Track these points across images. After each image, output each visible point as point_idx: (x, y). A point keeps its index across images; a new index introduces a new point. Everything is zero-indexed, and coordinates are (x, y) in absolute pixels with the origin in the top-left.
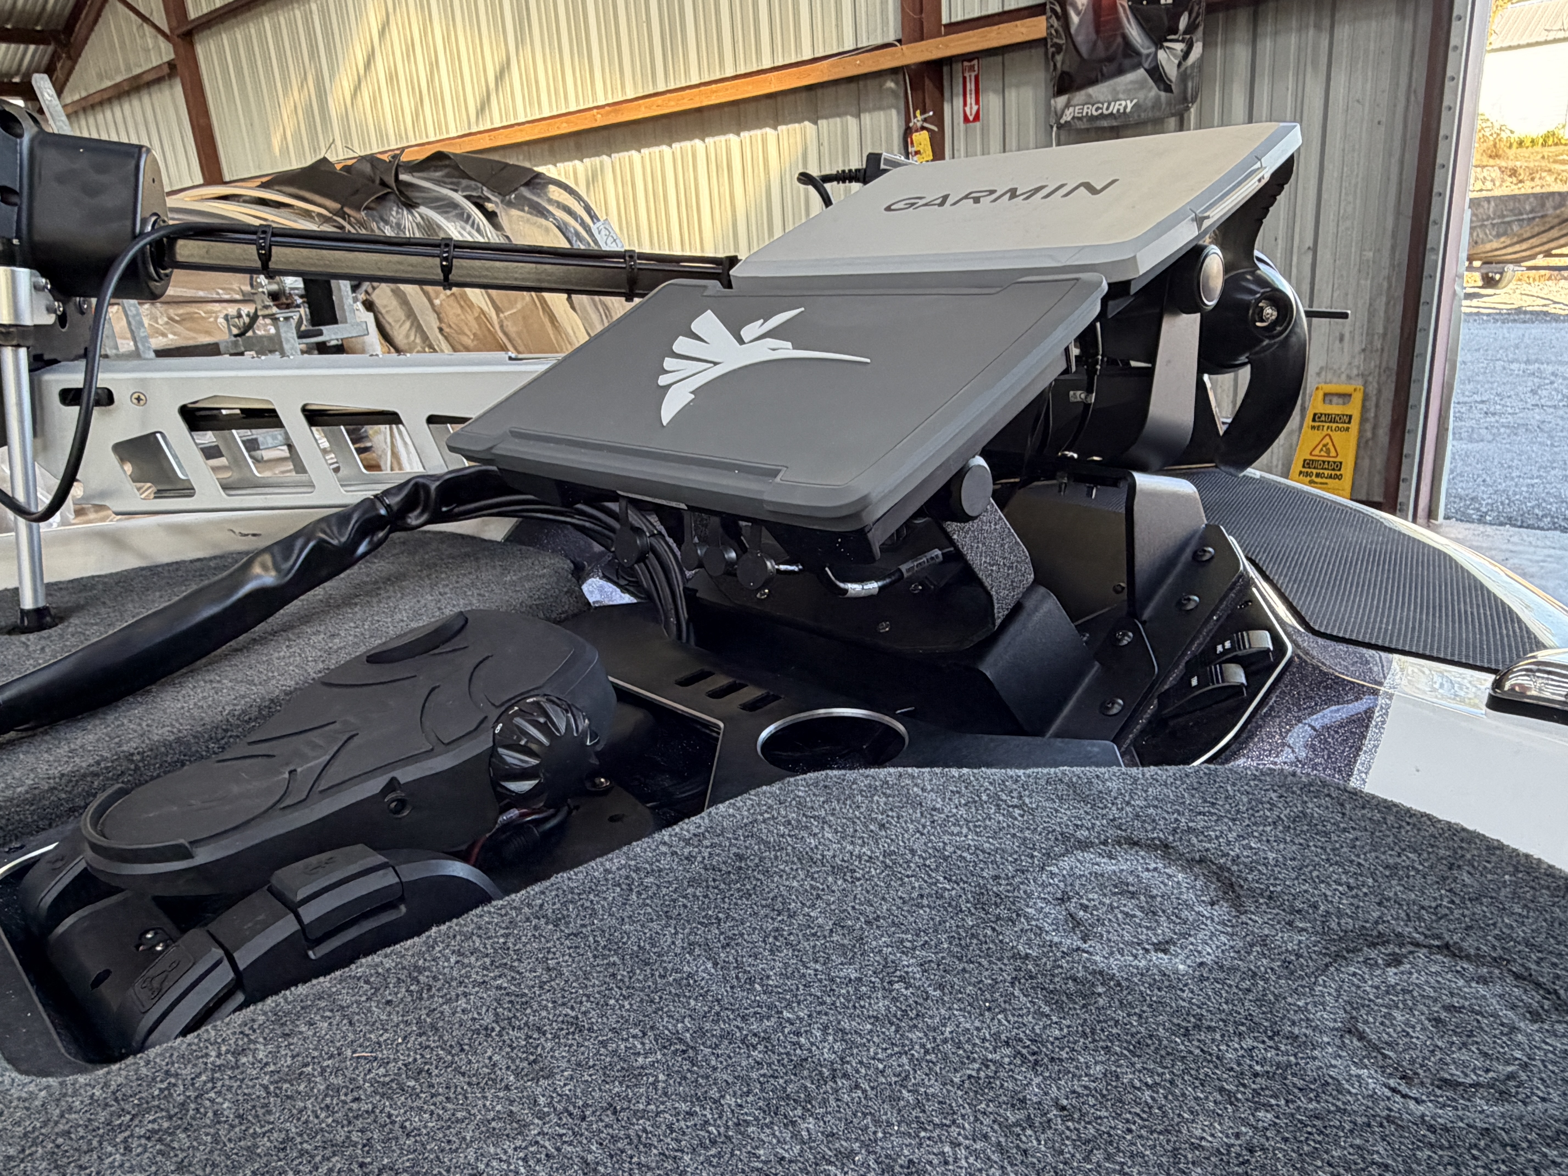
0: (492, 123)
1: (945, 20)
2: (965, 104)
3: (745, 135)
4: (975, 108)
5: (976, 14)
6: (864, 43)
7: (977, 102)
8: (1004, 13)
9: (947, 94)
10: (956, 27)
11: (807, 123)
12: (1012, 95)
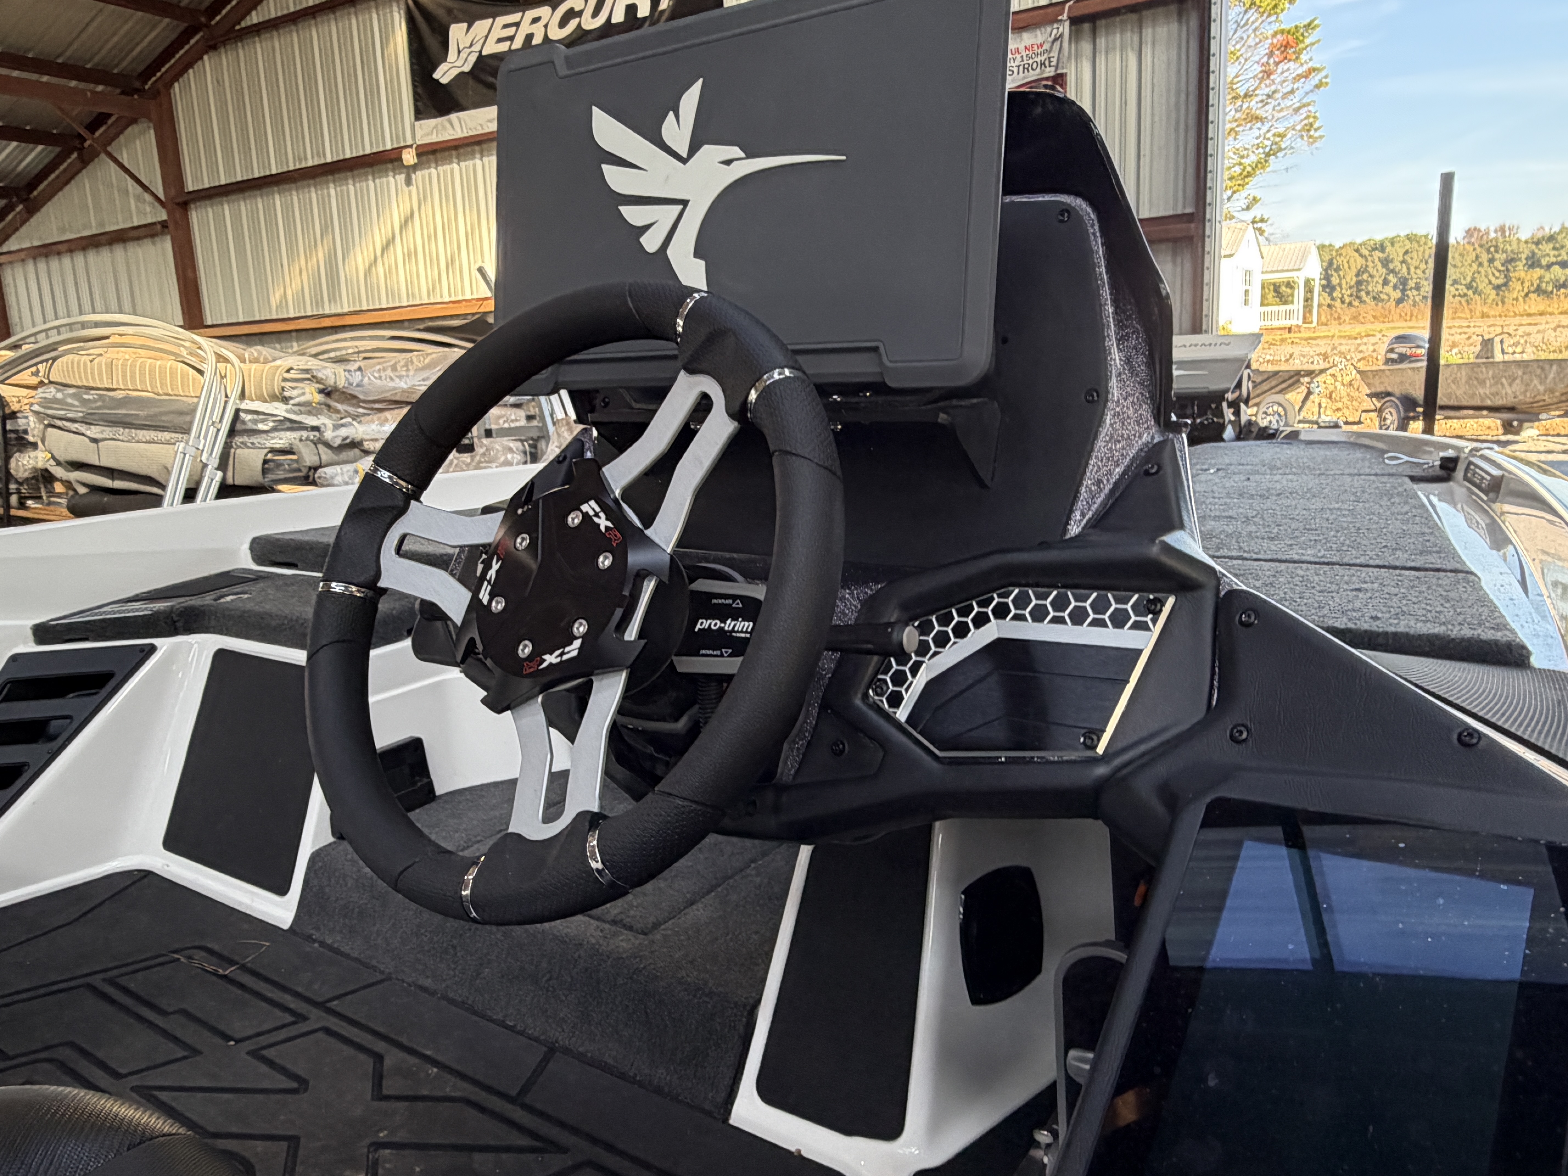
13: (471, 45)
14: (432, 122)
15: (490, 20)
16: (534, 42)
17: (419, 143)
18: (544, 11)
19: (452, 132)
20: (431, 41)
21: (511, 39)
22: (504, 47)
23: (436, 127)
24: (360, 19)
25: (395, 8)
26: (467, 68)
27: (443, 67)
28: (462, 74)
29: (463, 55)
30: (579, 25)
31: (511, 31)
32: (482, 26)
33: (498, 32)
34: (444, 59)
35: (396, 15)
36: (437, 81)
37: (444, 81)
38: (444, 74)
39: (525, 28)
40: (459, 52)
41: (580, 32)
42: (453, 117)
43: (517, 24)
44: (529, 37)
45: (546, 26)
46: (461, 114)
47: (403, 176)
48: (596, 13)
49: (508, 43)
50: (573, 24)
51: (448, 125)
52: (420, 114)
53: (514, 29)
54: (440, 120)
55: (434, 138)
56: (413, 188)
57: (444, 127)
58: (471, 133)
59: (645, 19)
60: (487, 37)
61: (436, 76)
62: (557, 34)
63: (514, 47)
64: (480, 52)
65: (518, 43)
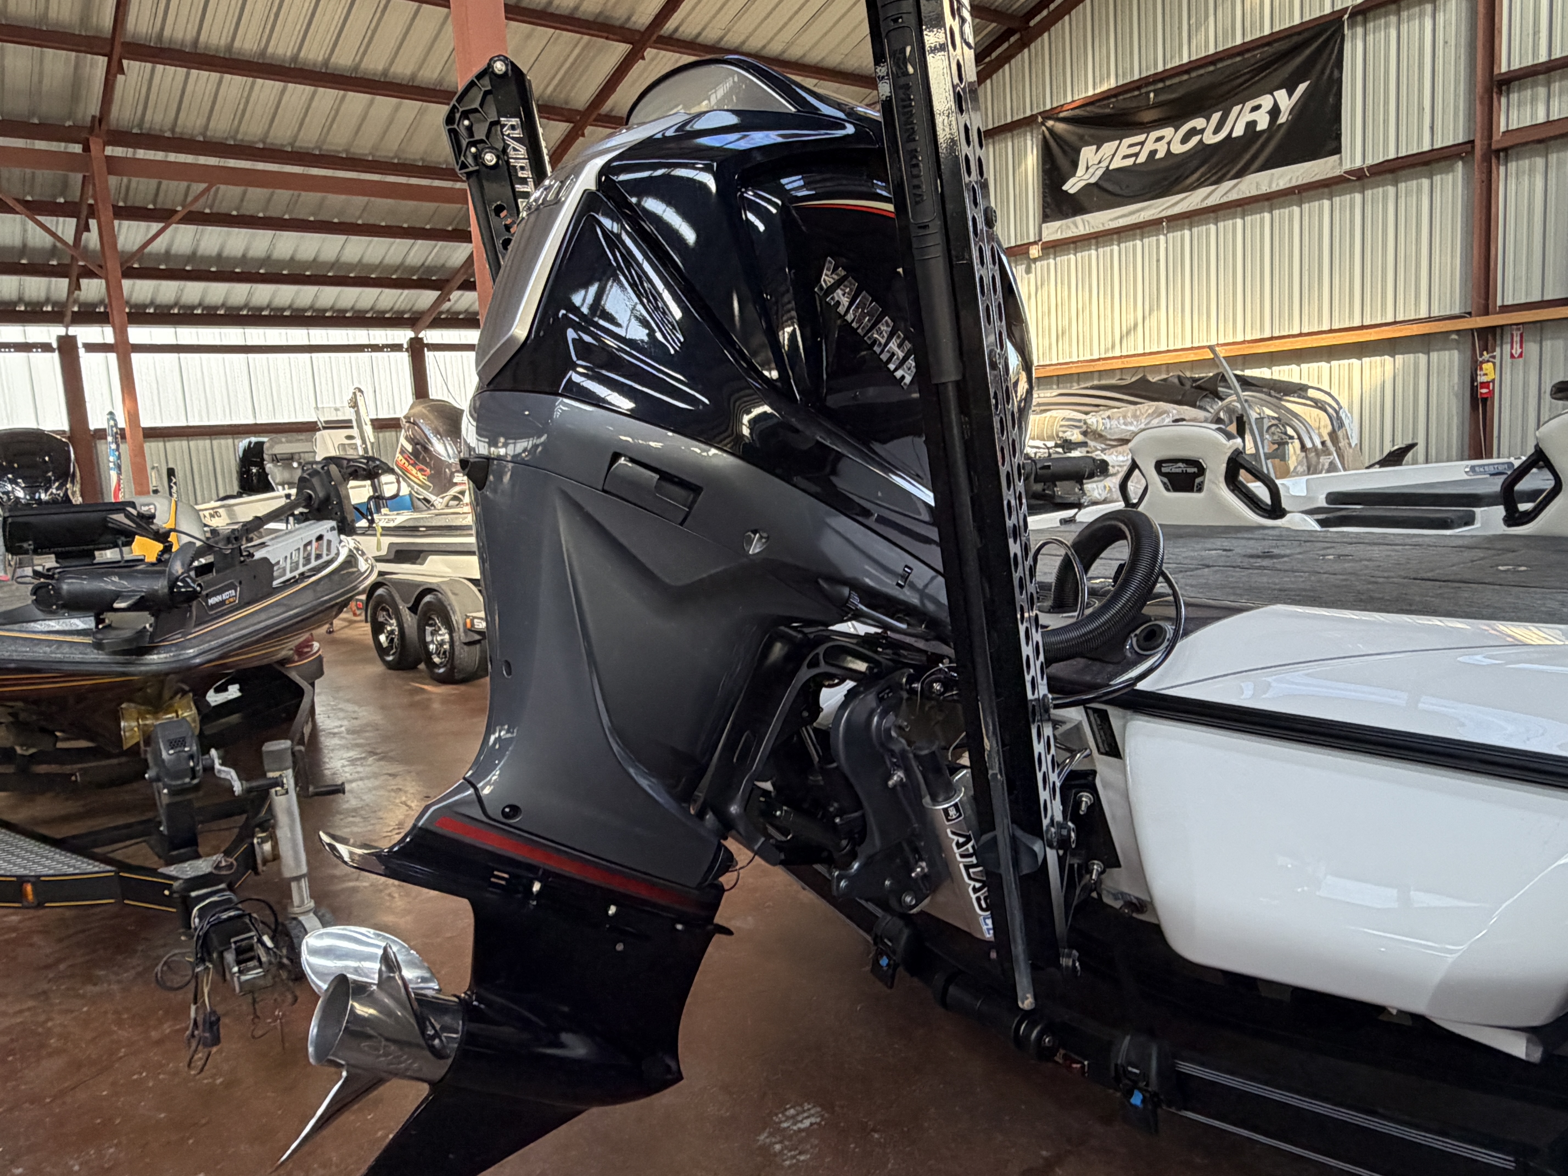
0: (1091, 354)
1: (1499, 303)
2: (1512, 348)
3: (1334, 363)
4: (1519, 351)
5: (1523, 301)
6: (1435, 313)
7: (1521, 347)
8: (1542, 301)
9: (1498, 342)
10: (1505, 309)
11: (1387, 357)
12: (1548, 344)
13: (1100, 162)
14: (1057, 224)
15: (1117, 142)
16: (1158, 156)
17: (1044, 240)
18: (1168, 132)
19: (1075, 230)
20: (1062, 162)
21: (1136, 155)
22: (1130, 162)
23: (1060, 227)
24: (997, 147)
25: (1029, 137)
26: (1093, 180)
27: (1072, 181)
28: (1089, 185)
29: (1091, 170)
30: (1201, 140)
31: (1136, 149)
32: (1109, 147)
33: (1124, 150)
34: (1073, 174)
35: (1029, 143)
36: (1066, 192)
37: (1072, 191)
38: (1072, 186)
39: (1149, 146)
40: (1087, 168)
41: (1200, 147)
42: (1078, 219)
43: (1142, 144)
44: (1153, 153)
45: (1169, 143)
46: (1086, 217)
47: (1024, 267)
48: (1217, 131)
49: (1133, 159)
50: (1195, 140)
51: (1072, 226)
52: (1046, 217)
53: (1139, 147)
54: (1064, 222)
55: (1058, 236)
56: (1032, 276)
57: (1068, 227)
58: (1092, 231)
59: (1263, 132)
60: (1114, 155)
61: (1065, 188)
62: (1178, 148)
63: (1138, 161)
64: (1108, 167)
65: (1142, 159)
